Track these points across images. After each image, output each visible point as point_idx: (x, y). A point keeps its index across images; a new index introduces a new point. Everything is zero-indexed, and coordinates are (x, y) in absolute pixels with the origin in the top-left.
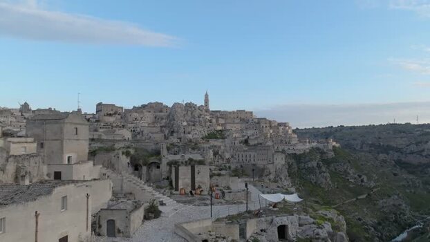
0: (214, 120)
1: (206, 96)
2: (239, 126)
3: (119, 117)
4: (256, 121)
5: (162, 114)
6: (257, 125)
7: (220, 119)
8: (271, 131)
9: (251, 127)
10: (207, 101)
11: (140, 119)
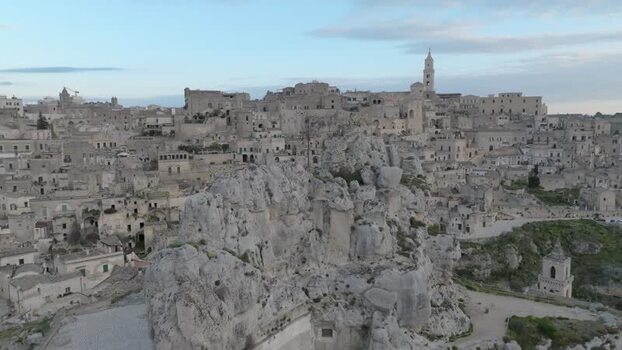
0: (446, 121)
1: (429, 62)
2: (508, 137)
3: (224, 121)
4: (555, 122)
5: (321, 113)
6: (558, 134)
7: (462, 119)
8: (597, 151)
9: (543, 139)
10: (429, 72)
11: (270, 126)
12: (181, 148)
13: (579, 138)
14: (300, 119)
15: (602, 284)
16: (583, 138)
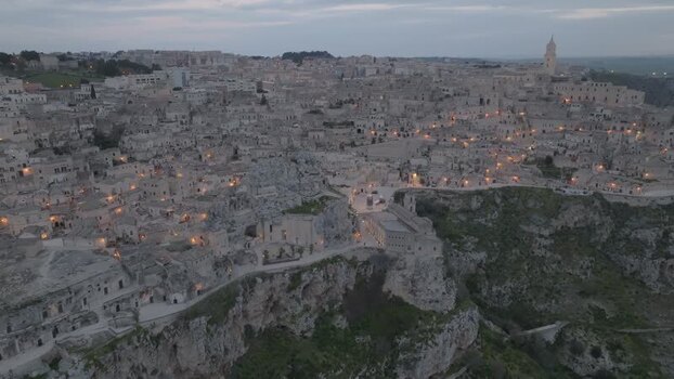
1: (550, 47)
10: (550, 56)
11: (380, 109)
12: (325, 124)
13: (618, 128)
14: (402, 106)
15: (528, 225)
16: (622, 129)
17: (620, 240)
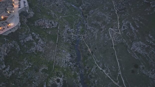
17: (23, 45)
